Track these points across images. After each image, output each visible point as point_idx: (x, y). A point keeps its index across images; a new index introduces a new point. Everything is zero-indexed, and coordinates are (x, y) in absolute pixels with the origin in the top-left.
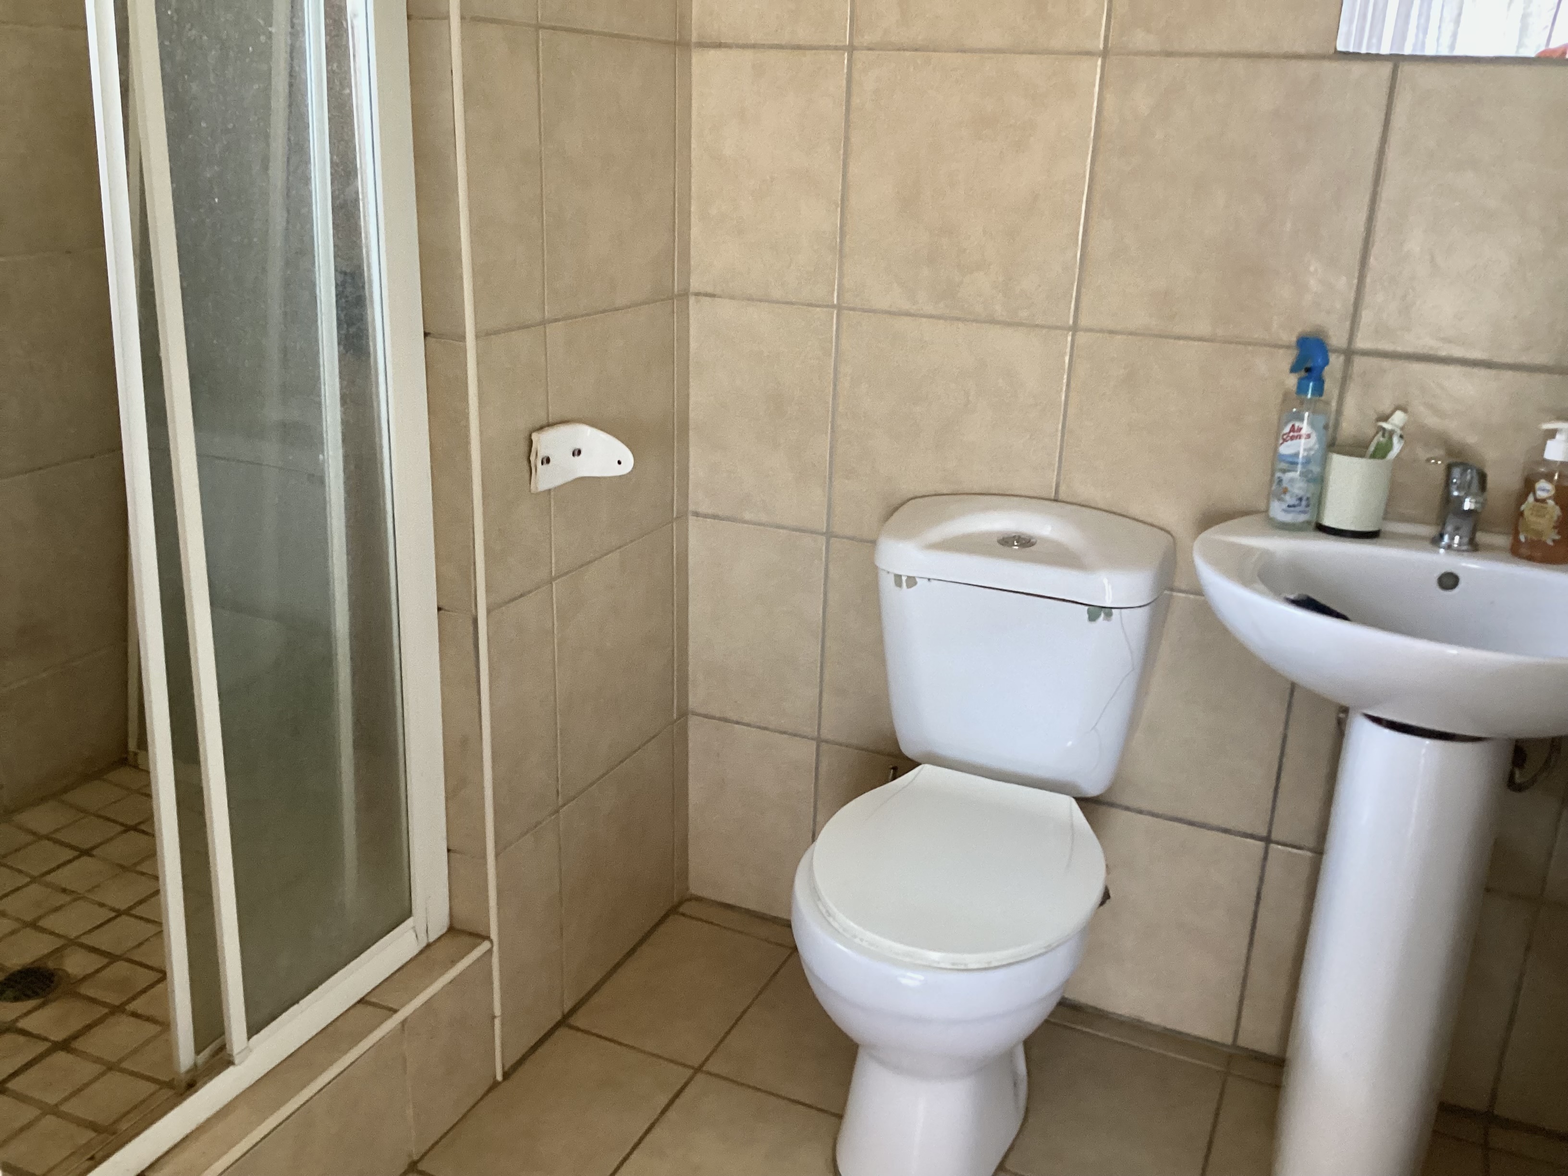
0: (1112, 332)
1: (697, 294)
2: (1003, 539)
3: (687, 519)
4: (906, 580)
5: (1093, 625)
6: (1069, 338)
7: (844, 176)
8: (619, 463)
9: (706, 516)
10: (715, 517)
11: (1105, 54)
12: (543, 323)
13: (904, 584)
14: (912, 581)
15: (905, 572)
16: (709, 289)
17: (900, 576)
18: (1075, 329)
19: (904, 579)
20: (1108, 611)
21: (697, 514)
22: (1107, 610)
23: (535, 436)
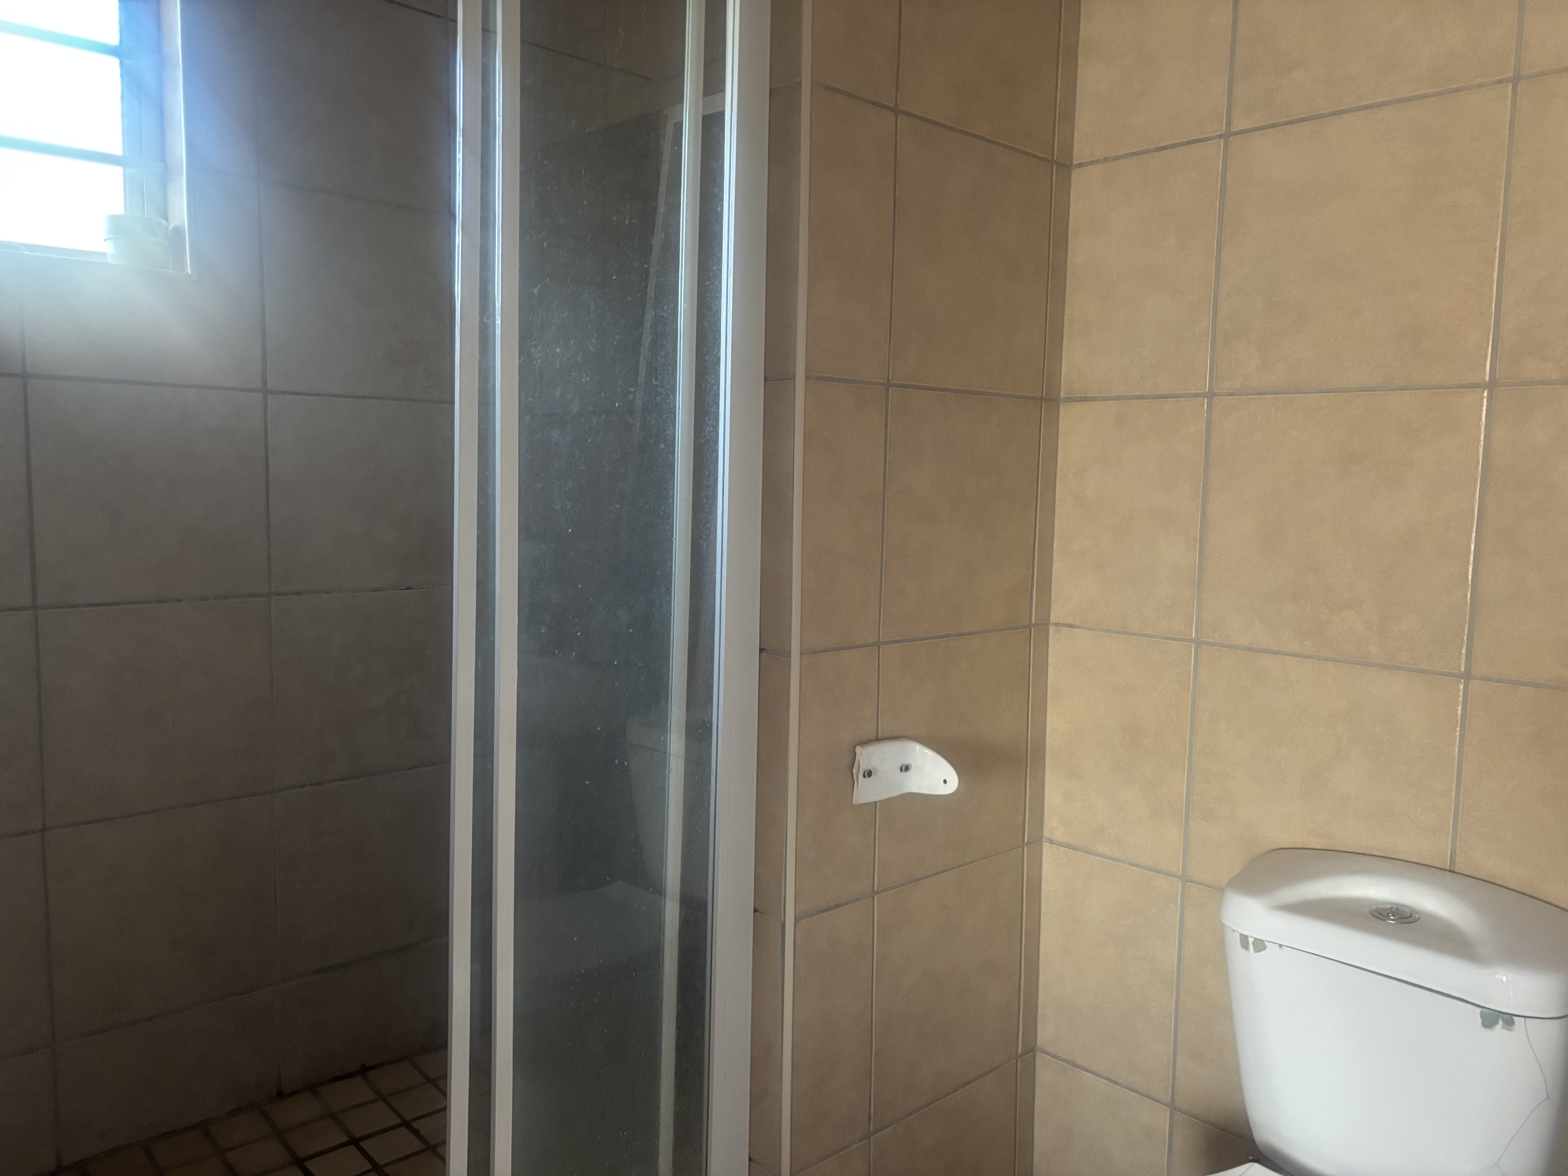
0: (1515, 683)
1: (1057, 624)
2: (1377, 911)
3: (1041, 846)
4: (1253, 943)
5: (1488, 1032)
6: (1461, 687)
7: (1204, 513)
8: (945, 782)
9: (1060, 844)
10: (1068, 846)
11: (1492, 386)
12: (878, 644)
13: (1251, 947)
14: (1260, 945)
15: (1253, 934)
16: (1069, 620)
17: (1247, 937)
18: (1467, 676)
19: (1251, 940)
20: (1509, 1019)
21: (1051, 842)
22: (1506, 1016)
23: (858, 750)
